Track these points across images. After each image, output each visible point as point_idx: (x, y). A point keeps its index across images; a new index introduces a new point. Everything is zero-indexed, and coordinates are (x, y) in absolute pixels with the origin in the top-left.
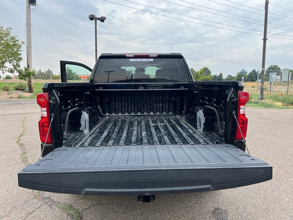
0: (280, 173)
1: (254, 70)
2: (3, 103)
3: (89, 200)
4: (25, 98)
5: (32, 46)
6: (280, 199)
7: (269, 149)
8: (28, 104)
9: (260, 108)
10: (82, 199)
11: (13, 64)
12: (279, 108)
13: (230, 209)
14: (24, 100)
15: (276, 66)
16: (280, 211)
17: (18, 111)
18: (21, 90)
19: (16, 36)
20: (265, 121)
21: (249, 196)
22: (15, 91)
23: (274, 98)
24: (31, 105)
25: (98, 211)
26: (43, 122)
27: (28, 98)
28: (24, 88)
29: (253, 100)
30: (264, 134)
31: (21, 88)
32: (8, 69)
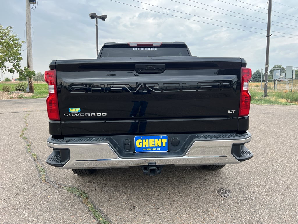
0: (283, 159)
1: (258, 70)
2: (4, 102)
3: (95, 183)
4: (26, 98)
5: (32, 45)
6: (283, 180)
7: (273, 139)
8: (29, 103)
9: (264, 104)
10: (88, 183)
11: (13, 64)
12: (283, 104)
13: (234, 189)
14: (25, 100)
15: (280, 66)
16: (283, 191)
17: (19, 109)
18: (21, 90)
19: (16, 35)
20: (269, 115)
21: (253, 178)
22: (16, 92)
23: (278, 95)
24: (32, 104)
25: (104, 192)
26: (51, 99)
27: (29, 98)
28: (24, 88)
29: (257, 98)
30: (267, 127)
31: (22, 89)
32: (8, 69)
